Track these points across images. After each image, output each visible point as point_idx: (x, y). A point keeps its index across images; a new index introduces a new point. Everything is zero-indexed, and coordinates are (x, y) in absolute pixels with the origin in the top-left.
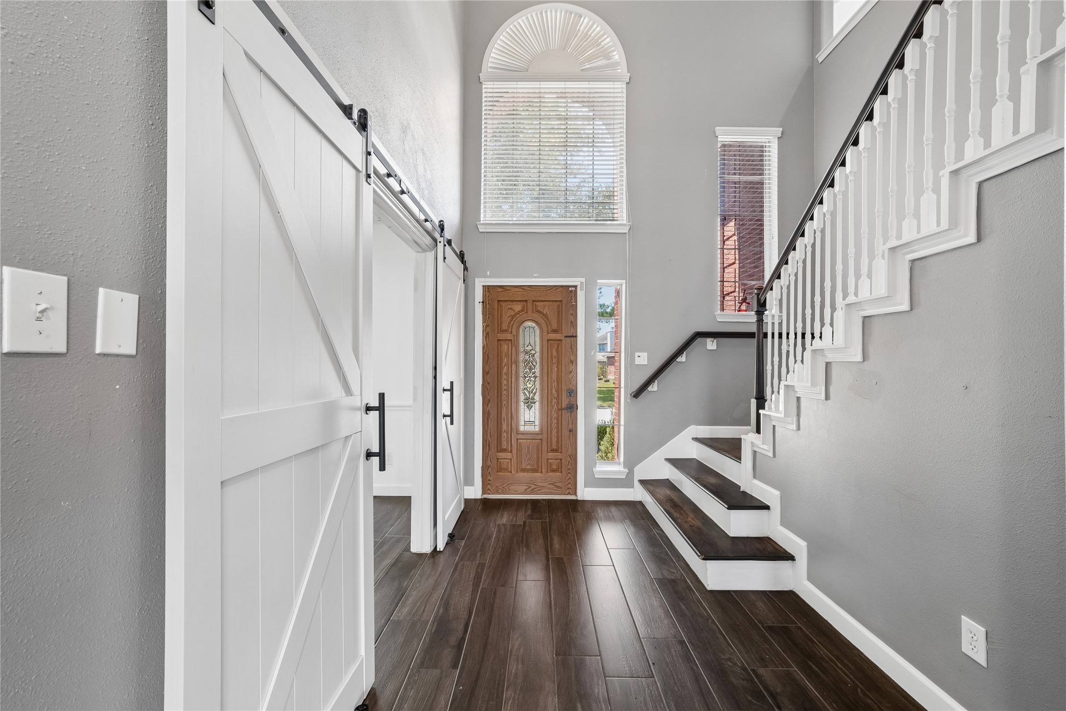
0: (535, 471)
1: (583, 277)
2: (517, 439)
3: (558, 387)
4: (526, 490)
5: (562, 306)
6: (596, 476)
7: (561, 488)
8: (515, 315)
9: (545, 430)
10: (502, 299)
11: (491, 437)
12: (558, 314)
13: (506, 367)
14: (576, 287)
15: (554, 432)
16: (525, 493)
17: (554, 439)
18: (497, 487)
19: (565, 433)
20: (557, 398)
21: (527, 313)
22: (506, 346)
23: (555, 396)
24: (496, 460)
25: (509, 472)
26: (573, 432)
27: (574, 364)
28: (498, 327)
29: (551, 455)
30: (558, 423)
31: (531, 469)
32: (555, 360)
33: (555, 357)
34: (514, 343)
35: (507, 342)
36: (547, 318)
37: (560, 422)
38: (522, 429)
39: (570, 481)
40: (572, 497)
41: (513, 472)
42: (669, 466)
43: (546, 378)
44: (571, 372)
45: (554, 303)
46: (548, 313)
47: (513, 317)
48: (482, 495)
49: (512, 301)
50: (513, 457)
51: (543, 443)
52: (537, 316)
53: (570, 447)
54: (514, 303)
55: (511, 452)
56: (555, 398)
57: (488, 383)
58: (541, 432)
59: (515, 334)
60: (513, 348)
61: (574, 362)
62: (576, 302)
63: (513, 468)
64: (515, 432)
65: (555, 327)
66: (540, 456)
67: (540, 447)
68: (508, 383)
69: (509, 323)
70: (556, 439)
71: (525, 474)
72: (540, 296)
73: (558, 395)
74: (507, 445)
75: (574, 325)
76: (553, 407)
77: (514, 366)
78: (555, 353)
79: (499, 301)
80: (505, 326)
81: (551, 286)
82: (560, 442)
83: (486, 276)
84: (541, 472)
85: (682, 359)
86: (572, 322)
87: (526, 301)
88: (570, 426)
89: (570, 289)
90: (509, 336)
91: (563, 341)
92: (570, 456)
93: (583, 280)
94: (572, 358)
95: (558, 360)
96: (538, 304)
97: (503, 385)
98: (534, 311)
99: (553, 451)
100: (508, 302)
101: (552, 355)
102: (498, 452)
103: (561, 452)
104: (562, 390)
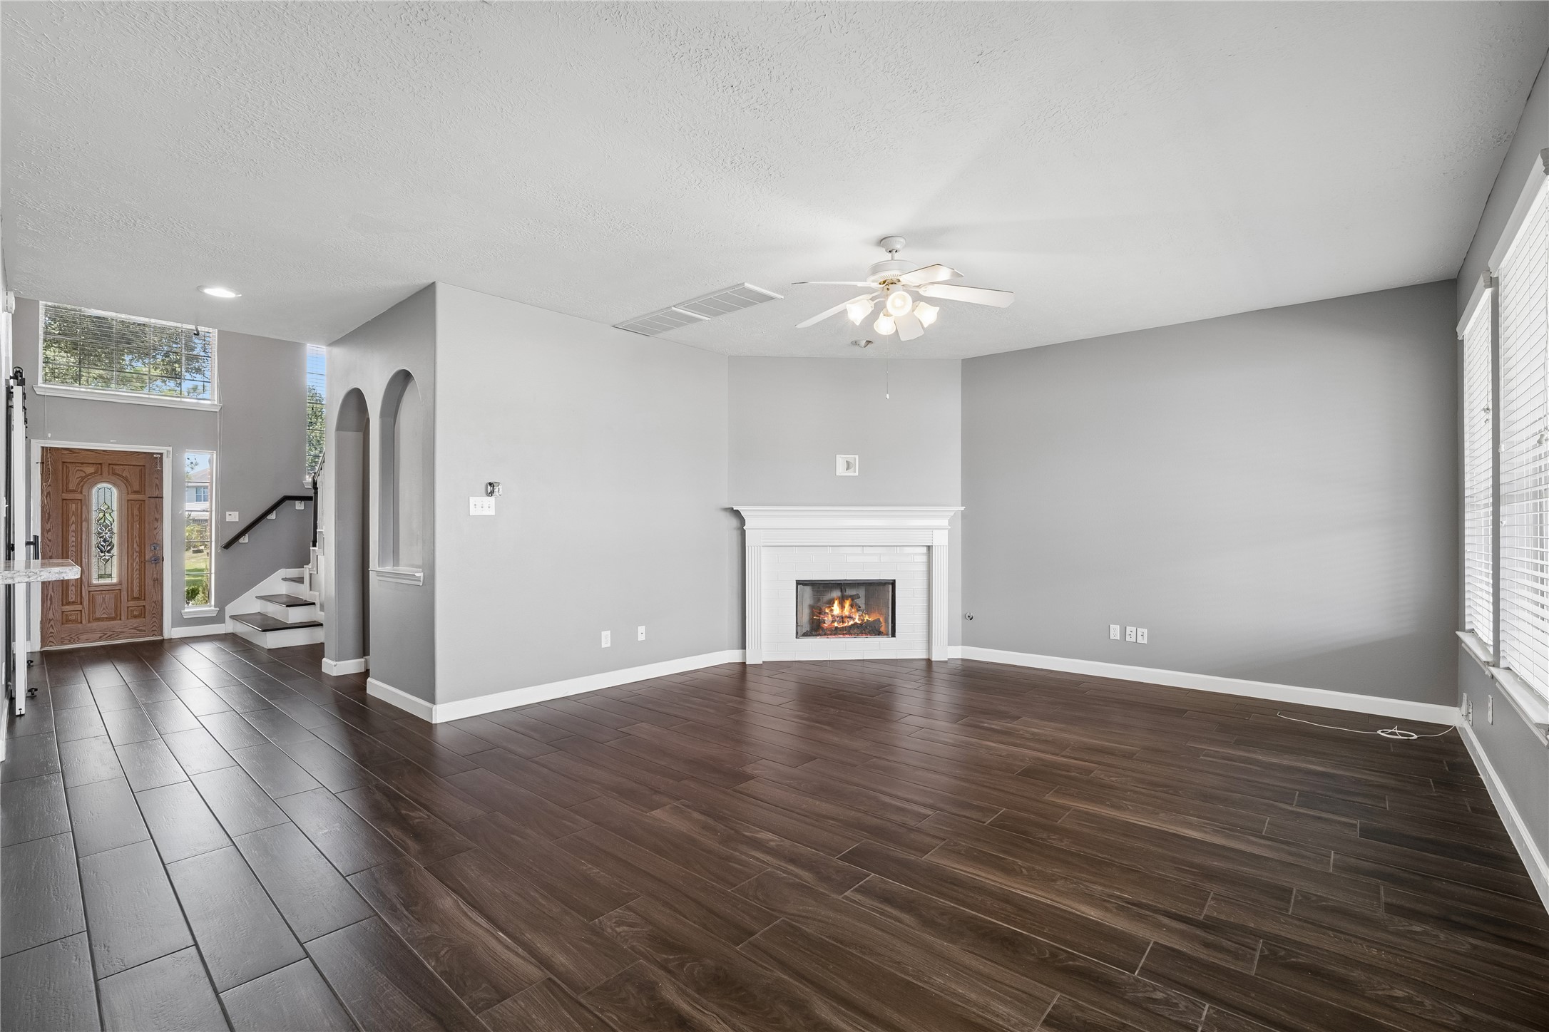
0: (114, 619)
1: (170, 446)
2: (89, 592)
3: (140, 542)
4: (100, 637)
5: (145, 469)
6: (185, 617)
7: (145, 631)
8: (86, 477)
9: (125, 582)
10: (69, 461)
11: (53, 591)
12: (141, 477)
13: (74, 525)
14: (161, 454)
15: (136, 583)
16: (100, 639)
17: (136, 589)
18: (62, 638)
19: (149, 582)
20: (140, 552)
21: (101, 474)
22: (74, 505)
23: (138, 550)
24: (60, 614)
25: (79, 623)
26: (159, 582)
27: (159, 521)
28: (63, 487)
29: (132, 603)
30: (140, 574)
31: (107, 618)
32: (136, 518)
33: (137, 516)
34: (83, 503)
35: (76, 501)
36: (127, 480)
37: (143, 573)
38: (95, 582)
39: (155, 624)
40: (159, 638)
41: (84, 622)
42: (259, 601)
43: (126, 535)
44: (156, 529)
45: (135, 467)
46: (129, 476)
47: (83, 478)
48: (41, 648)
49: (82, 463)
50: (83, 608)
51: (122, 593)
52: (114, 478)
53: (154, 594)
54: (85, 465)
55: (81, 603)
56: (137, 552)
57: (50, 541)
58: (120, 583)
59: (87, 494)
60: (84, 507)
61: (159, 519)
62: (162, 467)
63: (83, 618)
64: (86, 584)
65: (136, 487)
66: (119, 605)
67: (119, 596)
68: (77, 539)
69: (79, 484)
70: (138, 588)
71: (101, 623)
72: (118, 461)
73: (141, 549)
74: (76, 598)
75: (160, 486)
76: (134, 560)
77: (84, 524)
78: (136, 512)
79: (63, 462)
80: (72, 486)
81: (131, 452)
82: (143, 591)
83: (46, 438)
84: (120, 619)
85: (273, 516)
86: (157, 485)
87: (100, 464)
88: (155, 576)
89: (155, 456)
90: (78, 496)
91: (146, 501)
92: (155, 602)
93: (170, 449)
94: (157, 516)
95: (140, 518)
96: (114, 467)
97: (70, 542)
98: (111, 473)
99: (134, 599)
100: (77, 464)
101: (133, 515)
102: (63, 605)
103: (144, 600)
104: (145, 545)
